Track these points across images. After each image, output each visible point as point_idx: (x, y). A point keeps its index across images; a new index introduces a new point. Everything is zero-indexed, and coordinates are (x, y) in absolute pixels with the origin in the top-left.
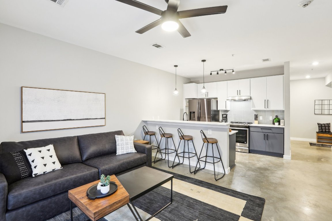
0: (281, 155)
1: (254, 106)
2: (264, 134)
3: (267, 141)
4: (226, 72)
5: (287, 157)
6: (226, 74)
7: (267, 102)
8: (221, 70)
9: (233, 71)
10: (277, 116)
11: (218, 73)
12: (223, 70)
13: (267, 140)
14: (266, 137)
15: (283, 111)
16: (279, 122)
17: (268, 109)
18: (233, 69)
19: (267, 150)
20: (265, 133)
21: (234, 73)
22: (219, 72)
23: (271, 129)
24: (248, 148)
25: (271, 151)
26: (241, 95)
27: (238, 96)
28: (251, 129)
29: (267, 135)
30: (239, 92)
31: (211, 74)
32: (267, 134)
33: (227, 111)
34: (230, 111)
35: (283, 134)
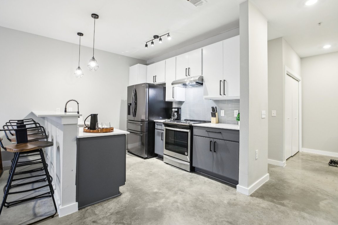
2: (211, 141)
4: (160, 40)
7: (222, 86)
9: (169, 36)
11: (153, 43)
13: (215, 151)
14: (214, 147)
17: (225, 97)
18: (168, 33)
19: (215, 171)
23: (220, 133)
24: (189, 164)
25: (220, 173)
26: (191, 76)
28: (195, 131)
29: (215, 142)
30: (187, 72)
31: (146, 45)
33: (181, 103)
34: (184, 103)
35: (239, 142)
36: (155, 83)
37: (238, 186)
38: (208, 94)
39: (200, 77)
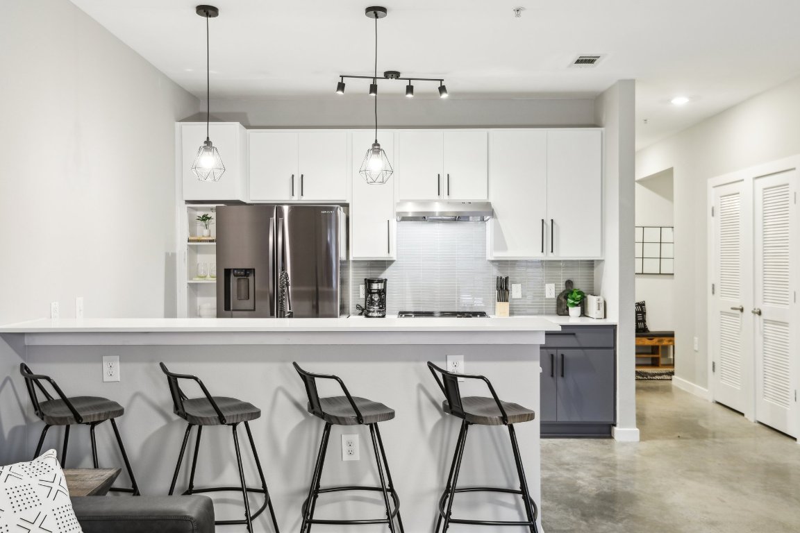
0: (605, 431)
1: (500, 243)
2: (552, 355)
3: (560, 378)
4: (410, 89)
5: (625, 432)
6: (410, 96)
7: (548, 231)
8: (388, 74)
9: (442, 89)
10: (569, 283)
11: (374, 88)
12: (396, 75)
13: (562, 376)
14: (559, 366)
15: (591, 264)
16: (582, 304)
17: (551, 257)
18: (441, 80)
20: (554, 352)
21: (444, 96)
22: (384, 85)
23: (574, 334)
25: (576, 418)
26: (454, 194)
29: (562, 355)
30: (443, 184)
31: (341, 86)
32: (560, 352)
33: (383, 264)
34: (393, 265)
35: (614, 347)
36: (296, 199)
37: (617, 430)
38: (505, 248)
39: (488, 205)
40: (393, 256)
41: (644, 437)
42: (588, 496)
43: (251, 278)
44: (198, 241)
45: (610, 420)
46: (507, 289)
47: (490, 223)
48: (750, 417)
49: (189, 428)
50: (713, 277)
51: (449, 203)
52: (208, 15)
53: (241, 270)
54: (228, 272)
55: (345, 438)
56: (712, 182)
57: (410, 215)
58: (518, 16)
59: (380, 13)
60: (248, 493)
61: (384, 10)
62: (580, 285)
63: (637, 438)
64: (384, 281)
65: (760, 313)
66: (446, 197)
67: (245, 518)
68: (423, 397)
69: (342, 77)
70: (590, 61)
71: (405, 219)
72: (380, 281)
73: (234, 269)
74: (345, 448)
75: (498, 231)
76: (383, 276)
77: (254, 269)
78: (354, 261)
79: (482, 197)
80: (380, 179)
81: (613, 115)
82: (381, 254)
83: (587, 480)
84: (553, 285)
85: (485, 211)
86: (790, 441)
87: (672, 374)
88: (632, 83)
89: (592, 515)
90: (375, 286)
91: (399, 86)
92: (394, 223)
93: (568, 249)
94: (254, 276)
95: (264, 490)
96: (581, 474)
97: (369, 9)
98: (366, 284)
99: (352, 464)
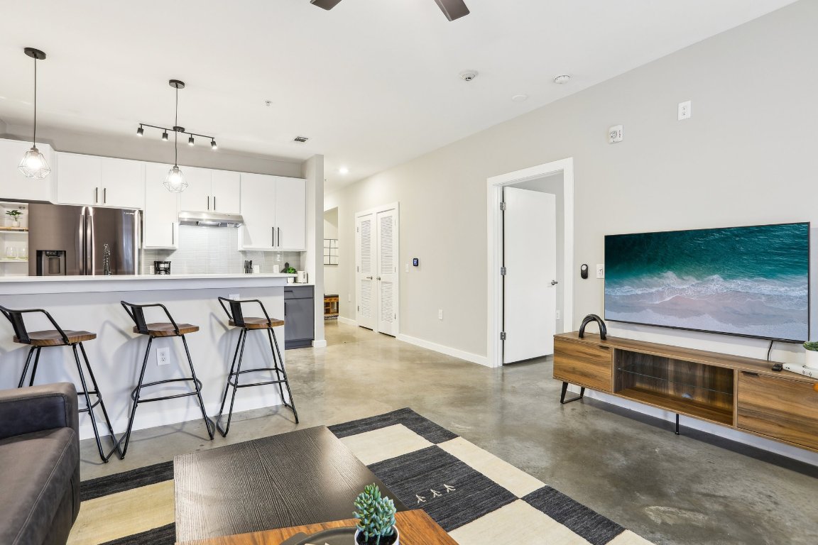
0: (309, 343)
1: (247, 239)
4: (191, 140)
5: (319, 343)
6: (192, 144)
7: (276, 234)
8: (176, 129)
9: (213, 143)
10: (287, 265)
11: (165, 135)
12: (182, 130)
15: (299, 254)
17: (277, 249)
21: (215, 148)
22: (171, 134)
23: (292, 291)
25: (293, 338)
27: (207, 213)
30: (211, 202)
31: (141, 130)
33: (167, 252)
34: (175, 252)
35: (313, 298)
36: (100, 204)
37: (315, 343)
38: (250, 243)
39: (241, 217)
40: (176, 246)
41: (329, 344)
42: (305, 373)
43: (62, 258)
44: (8, 230)
45: (311, 337)
46: (251, 268)
47: (241, 228)
48: (376, 331)
49: (32, 351)
50: (358, 262)
51: (215, 215)
52: (36, 57)
53: (53, 251)
54: (39, 253)
55: (159, 351)
56: (357, 214)
57: (186, 220)
58: (268, 105)
59: (179, 85)
60: (90, 395)
61: (182, 83)
62: (292, 265)
63: (326, 345)
64: (169, 263)
65: (380, 279)
66: (213, 211)
67: (86, 407)
68: (214, 321)
69: (141, 125)
70: (303, 140)
71: (182, 223)
72: (166, 263)
73: (46, 251)
74: (159, 357)
75: (246, 233)
76: (168, 259)
77: (65, 252)
78: (145, 250)
79: (235, 212)
80: (179, 189)
81: (312, 173)
82: (166, 244)
83: (302, 367)
84: (278, 266)
85: (237, 221)
86: (393, 338)
87: (337, 316)
88: (322, 157)
89: (309, 381)
90: (162, 266)
91: (183, 137)
92: (177, 224)
93: (288, 245)
94: (65, 256)
95: (97, 392)
96: (300, 364)
97: (171, 81)
98: (155, 265)
99: (165, 367)
